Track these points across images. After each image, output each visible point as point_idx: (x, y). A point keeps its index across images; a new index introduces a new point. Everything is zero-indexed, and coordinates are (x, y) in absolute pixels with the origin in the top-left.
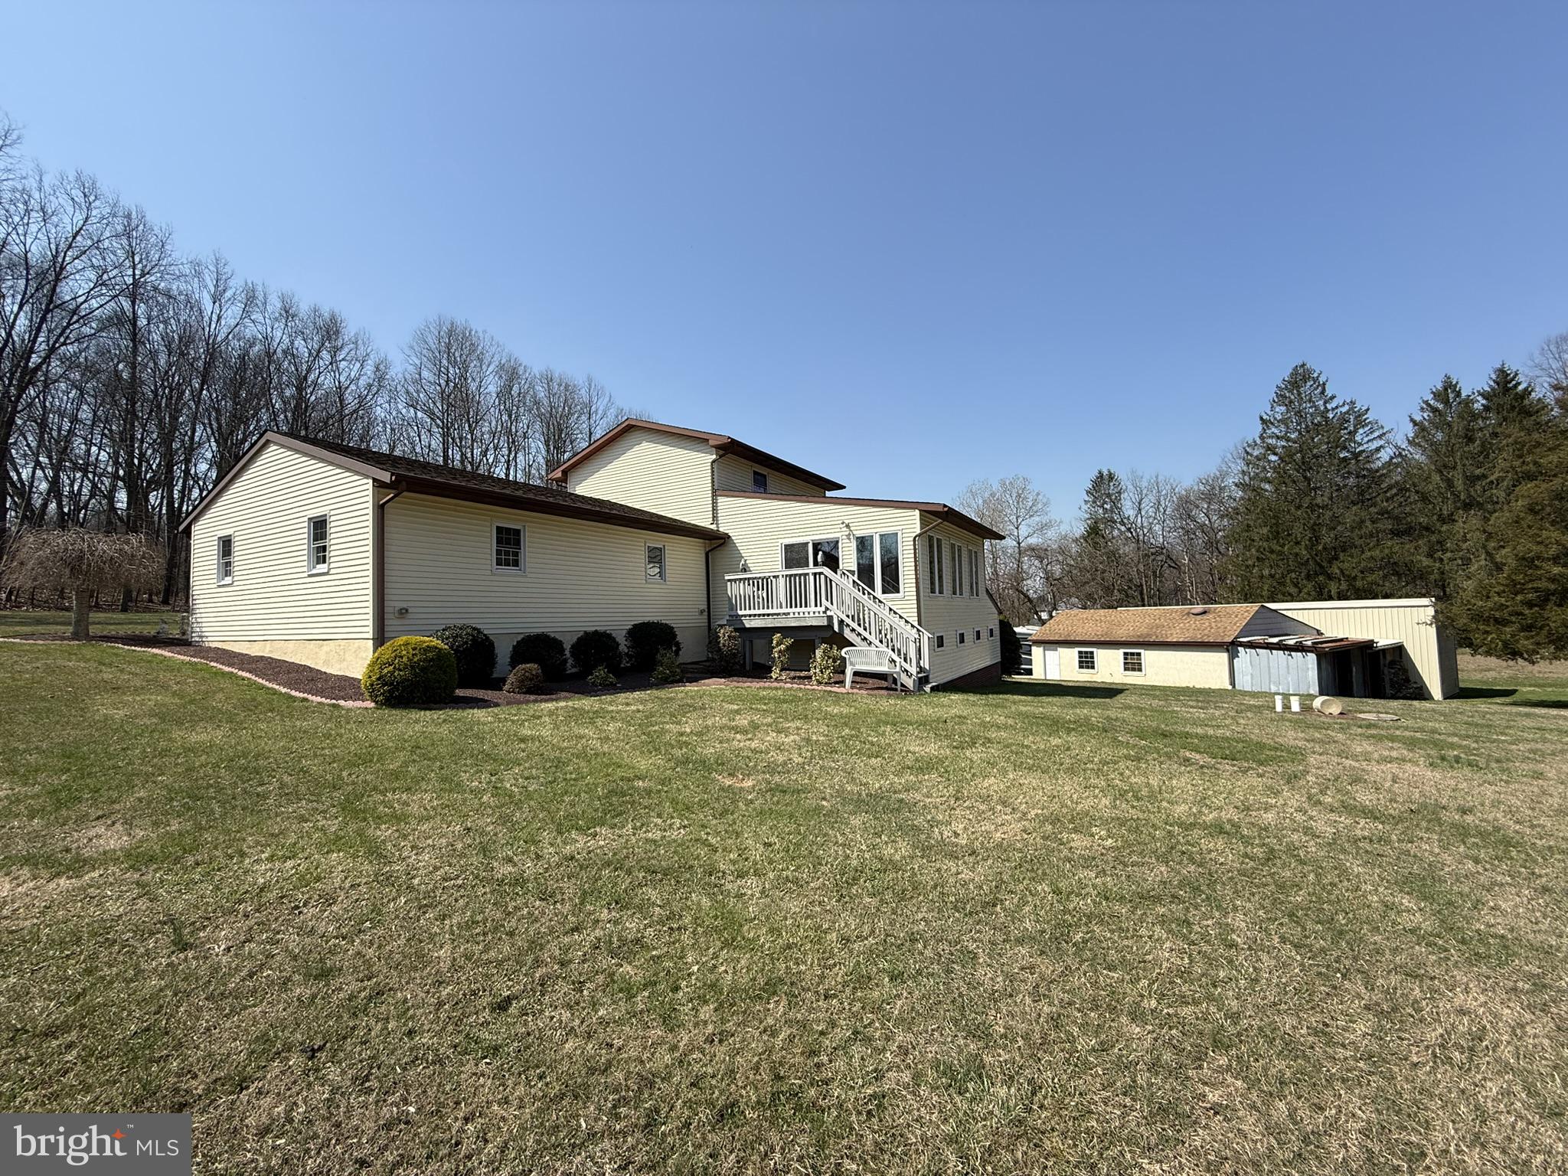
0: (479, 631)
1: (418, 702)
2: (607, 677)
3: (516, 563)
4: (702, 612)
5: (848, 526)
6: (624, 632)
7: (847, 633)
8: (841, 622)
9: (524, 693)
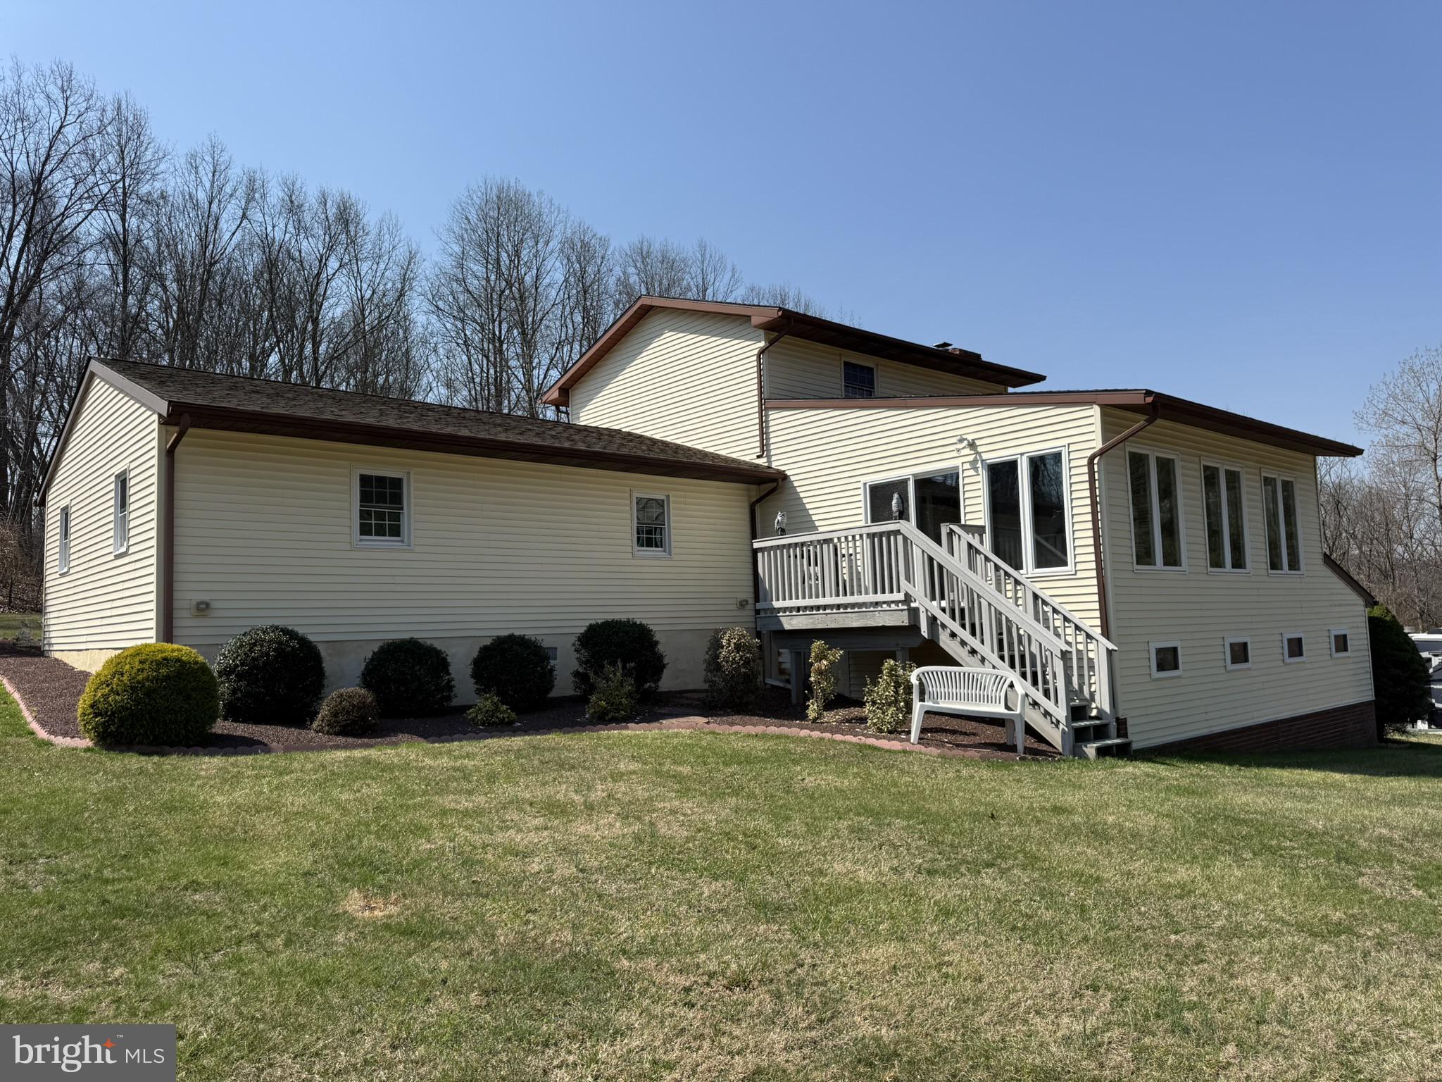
0: (291, 634)
1: (141, 743)
2: (497, 709)
3: (396, 531)
4: (743, 604)
5: (972, 445)
6: (574, 639)
7: (945, 642)
8: (933, 620)
9: (337, 734)
